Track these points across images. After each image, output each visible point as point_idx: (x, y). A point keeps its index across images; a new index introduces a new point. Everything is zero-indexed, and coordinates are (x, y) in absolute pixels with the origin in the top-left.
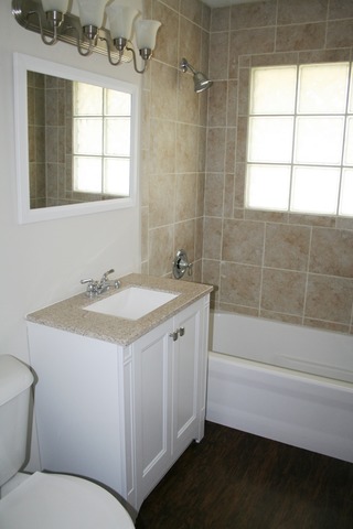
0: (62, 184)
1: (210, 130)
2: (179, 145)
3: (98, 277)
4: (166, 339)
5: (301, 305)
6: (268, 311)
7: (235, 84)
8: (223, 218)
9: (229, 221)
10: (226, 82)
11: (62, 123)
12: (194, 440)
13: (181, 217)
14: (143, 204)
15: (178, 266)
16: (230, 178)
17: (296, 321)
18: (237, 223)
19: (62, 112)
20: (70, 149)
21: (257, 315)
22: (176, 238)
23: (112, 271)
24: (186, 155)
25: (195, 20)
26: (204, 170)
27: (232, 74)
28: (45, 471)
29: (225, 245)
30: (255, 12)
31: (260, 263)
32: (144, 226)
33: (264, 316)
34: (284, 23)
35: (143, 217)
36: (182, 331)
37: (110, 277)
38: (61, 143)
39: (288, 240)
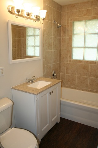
0: (23, 54)
1: (62, 39)
2: (53, 43)
3: (31, 78)
4: (48, 94)
5: (87, 86)
6: (78, 87)
7: (68, 26)
8: (66, 62)
9: (68, 63)
10: (66, 26)
11: (23, 38)
12: (57, 122)
13: (54, 62)
14: (43, 58)
15: (54, 75)
16: (68, 51)
17: (86, 90)
18: (70, 64)
19: (23, 35)
20: (25, 45)
21: (75, 89)
22: (53, 68)
23: (35, 76)
24: (55, 45)
25: (57, 9)
26: (60, 49)
27: (68, 23)
28: (16, 128)
29: (66, 70)
30: (74, 6)
31: (76, 75)
32: (44, 64)
33: (77, 89)
34: (81, 9)
35: (44, 62)
36: (52, 92)
37: (34, 78)
38: (23, 43)
39: (83, 68)
